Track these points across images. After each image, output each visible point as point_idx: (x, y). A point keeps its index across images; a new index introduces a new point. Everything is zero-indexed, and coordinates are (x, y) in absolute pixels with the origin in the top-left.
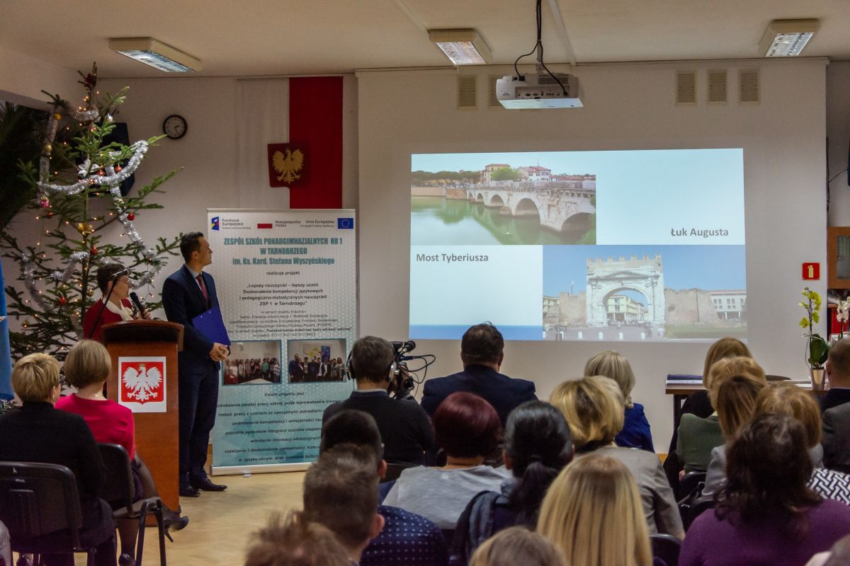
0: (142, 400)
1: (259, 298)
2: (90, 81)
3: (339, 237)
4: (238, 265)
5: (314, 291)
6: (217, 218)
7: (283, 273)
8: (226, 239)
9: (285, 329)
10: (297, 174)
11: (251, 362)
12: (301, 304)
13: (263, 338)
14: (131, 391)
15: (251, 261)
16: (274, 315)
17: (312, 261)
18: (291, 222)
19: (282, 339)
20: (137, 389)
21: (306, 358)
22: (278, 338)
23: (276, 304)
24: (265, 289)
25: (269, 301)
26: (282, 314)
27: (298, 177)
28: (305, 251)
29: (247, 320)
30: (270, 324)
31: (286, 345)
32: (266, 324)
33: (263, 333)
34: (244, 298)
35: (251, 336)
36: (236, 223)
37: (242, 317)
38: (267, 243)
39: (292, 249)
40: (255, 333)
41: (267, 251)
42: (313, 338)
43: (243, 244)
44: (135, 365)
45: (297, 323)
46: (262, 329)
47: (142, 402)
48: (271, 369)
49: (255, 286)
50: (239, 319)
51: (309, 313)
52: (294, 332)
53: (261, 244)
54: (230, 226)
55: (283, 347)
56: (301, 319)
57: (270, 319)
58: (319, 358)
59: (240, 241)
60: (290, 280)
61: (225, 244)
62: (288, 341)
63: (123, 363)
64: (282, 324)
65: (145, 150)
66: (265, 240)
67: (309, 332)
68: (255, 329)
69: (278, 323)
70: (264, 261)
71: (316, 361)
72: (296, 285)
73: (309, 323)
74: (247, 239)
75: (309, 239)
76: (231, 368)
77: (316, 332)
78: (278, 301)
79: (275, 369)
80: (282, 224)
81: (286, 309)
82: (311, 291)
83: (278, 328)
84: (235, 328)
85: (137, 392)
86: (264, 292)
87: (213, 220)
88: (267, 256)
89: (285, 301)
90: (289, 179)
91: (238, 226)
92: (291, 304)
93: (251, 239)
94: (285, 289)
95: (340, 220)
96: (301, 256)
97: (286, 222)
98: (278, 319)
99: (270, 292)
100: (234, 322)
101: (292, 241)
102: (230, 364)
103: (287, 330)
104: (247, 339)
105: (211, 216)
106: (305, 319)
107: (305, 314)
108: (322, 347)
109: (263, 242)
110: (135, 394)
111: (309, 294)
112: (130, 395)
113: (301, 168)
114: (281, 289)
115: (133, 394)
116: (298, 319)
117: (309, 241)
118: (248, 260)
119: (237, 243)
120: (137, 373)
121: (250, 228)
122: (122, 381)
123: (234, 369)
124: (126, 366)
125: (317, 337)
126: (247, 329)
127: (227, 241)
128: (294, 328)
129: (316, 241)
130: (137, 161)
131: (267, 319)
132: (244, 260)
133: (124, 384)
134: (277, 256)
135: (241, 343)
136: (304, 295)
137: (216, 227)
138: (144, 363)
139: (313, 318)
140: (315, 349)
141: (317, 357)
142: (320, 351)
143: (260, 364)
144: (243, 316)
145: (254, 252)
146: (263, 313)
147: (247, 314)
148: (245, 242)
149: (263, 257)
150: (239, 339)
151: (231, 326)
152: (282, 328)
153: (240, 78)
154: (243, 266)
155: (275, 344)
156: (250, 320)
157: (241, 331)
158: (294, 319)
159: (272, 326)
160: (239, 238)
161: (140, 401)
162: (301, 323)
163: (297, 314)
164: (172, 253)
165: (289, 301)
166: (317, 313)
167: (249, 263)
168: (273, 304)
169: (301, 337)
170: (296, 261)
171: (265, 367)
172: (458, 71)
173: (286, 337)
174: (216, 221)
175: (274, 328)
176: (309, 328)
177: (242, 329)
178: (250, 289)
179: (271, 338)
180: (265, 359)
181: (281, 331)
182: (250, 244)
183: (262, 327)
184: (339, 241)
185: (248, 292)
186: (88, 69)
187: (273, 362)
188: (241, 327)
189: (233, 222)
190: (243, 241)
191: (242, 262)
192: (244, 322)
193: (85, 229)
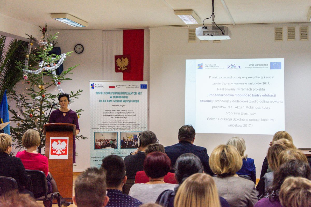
0: (59, 154)
1: (109, 115)
2: (44, 30)
3: (141, 92)
4: (101, 103)
5: (131, 113)
6: (93, 84)
7: (119, 106)
9: (119, 127)
10: (126, 67)
11: (106, 140)
12: (126, 118)
13: (111, 131)
15: (106, 101)
16: (115, 122)
17: (130, 101)
18: (122, 86)
19: (118, 132)
20: (57, 150)
21: (127, 139)
22: (117, 131)
23: (116, 118)
24: (112, 112)
25: (113, 116)
26: (118, 122)
27: (126, 68)
28: (127, 97)
29: (104, 124)
30: (114, 126)
31: (120, 134)
32: (112, 125)
33: (111, 129)
34: (103, 115)
35: (106, 130)
36: (101, 86)
38: (112, 94)
39: (122, 96)
40: (107, 129)
41: (113, 97)
42: (130, 131)
43: (103, 94)
44: (57, 141)
45: (124, 125)
46: (110, 127)
47: (59, 155)
48: (114, 143)
49: (108, 111)
50: (101, 123)
51: (129, 121)
52: (123, 129)
53: (110, 94)
54: (98, 87)
55: (118, 135)
56: (126, 124)
57: (113, 124)
58: (133, 139)
59: (102, 93)
60: (121, 108)
61: (96, 94)
62: (121, 132)
63: (52, 140)
64: (118, 125)
65: (65, 57)
66: (112, 93)
67: (129, 129)
68: (108, 127)
69: (117, 125)
70: (112, 101)
71: (131, 140)
72: (124, 111)
73: (129, 126)
75: (129, 92)
76: (98, 142)
77: (132, 129)
78: (116, 116)
79: (115, 143)
80: (119, 87)
81: (120, 120)
82: (130, 113)
83: (117, 127)
84: (100, 127)
85: (57, 151)
86: (111, 113)
87: (92, 85)
88: (113, 99)
89: (119, 116)
90: (123, 69)
92: (122, 118)
93: (106, 92)
94: (119, 112)
95: (141, 85)
96: (126, 99)
97: (120, 86)
98: (116, 124)
99: (114, 113)
100: (99, 125)
101: (122, 93)
102: (98, 141)
103: (120, 128)
104: (104, 131)
105: (91, 83)
106: (127, 124)
107: (127, 122)
108: (134, 135)
109: (111, 93)
110: (56, 152)
111: (129, 114)
112: (54, 152)
113: (127, 65)
114: (118, 112)
115: (55, 152)
116: (124, 124)
117: (129, 93)
118: (105, 100)
119: (101, 94)
120: (57, 144)
121: (106, 88)
122: (51, 147)
123: (99, 143)
124: (53, 141)
125: (132, 131)
126: (104, 127)
127: (97, 93)
128: (123, 127)
129: (132, 93)
130: (62, 61)
131: (112, 124)
133: (52, 148)
134: (116, 99)
135: (102, 133)
136: (127, 114)
137: (93, 88)
138: (60, 140)
139: (130, 124)
140: (131, 136)
141: (132, 139)
142: (133, 136)
143: (110, 141)
145: (107, 97)
146: (111, 121)
147: (104, 122)
148: (104, 93)
149: (111, 99)
150: (101, 131)
151: (98, 126)
152: (118, 127)
153: (104, 30)
154: (103, 103)
155: (115, 133)
156: (106, 124)
157: (102, 128)
158: (123, 124)
159: (114, 127)
160: (102, 92)
161: (58, 154)
162: (126, 125)
163: (124, 122)
164: (76, 97)
165: (121, 116)
166: (132, 121)
167: (105, 102)
168: (115, 117)
169: (126, 131)
170: (124, 101)
171: (111, 142)
172: (188, 27)
173: (120, 131)
174: (93, 85)
175: (115, 127)
176: (129, 127)
178: (106, 112)
179: (114, 131)
180: (111, 139)
181: (117, 128)
182: (106, 94)
183: (110, 126)
184: (141, 93)
185: (105, 113)
186: (43, 26)
187: (114, 140)
188: (102, 126)
189: (100, 86)
190: (103, 93)
191: (103, 101)
192: (103, 125)
193: (42, 88)
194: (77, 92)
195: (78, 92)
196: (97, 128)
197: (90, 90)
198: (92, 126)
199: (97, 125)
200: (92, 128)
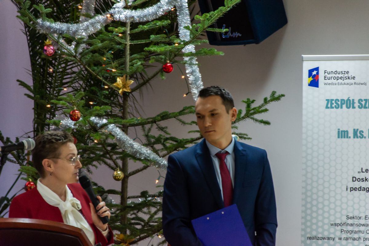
4: (346, 140)
6: (317, 69)
8: (328, 100)
15: (366, 134)
29: (356, 221)
34: (353, 189)
36: (346, 76)
37: (348, 218)
43: (354, 107)
50: (344, 219)
54: (335, 81)
59: (349, 103)
61: (327, 107)
74: (360, 101)
84: (338, 234)
87: (310, 72)
91: (347, 81)
100: (336, 225)
105: (307, 66)
118: (361, 132)
119: (344, 106)
121: (365, 84)
126: (356, 236)
127: (331, 104)
132: (355, 132)
137: (314, 83)
144: (351, 215)
147: (356, 214)
148: (356, 105)
151: (332, 230)
154: (352, 141)
156: (362, 221)
157: (347, 239)
160: (348, 99)
164: (257, 120)
167: (362, 137)
174: (315, 73)
177: (349, 235)
178: (363, 176)
182: (365, 107)
185: (359, 180)
188: (348, 232)
189: (340, 76)
190: (354, 103)
191: (351, 134)
192: (352, 225)
193: (124, 86)
194: (265, 99)
195: (269, 99)
196: (329, 239)
197: (304, 94)
198: (308, 230)
199: (326, 227)
200: (310, 238)
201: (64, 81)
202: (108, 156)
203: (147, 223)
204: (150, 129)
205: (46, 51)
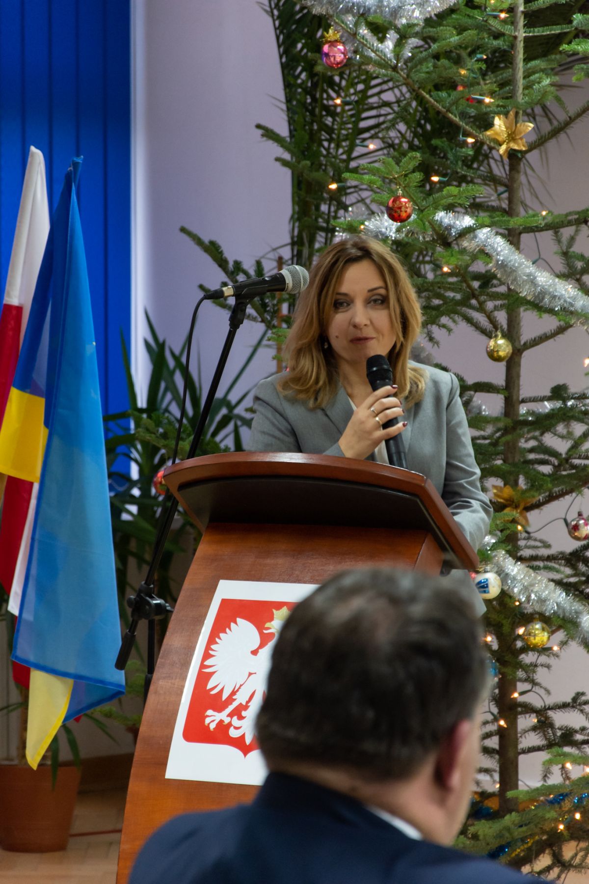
0: (248, 741)
14: (218, 703)
20: (241, 698)
44: (259, 613)
47: (245, 747)
63: (225, 603)
85: (238, 713)
110: (231, 715)
112: (213, 718)
115: (223, 716)
122: (203, 666)
124: (230, 613)
133: (203, 677)
161: (239, 743)
193: (512, 137)
201: (363, 124)
202: (474, 302)
203: (567, 460)
204: (572, 239)
205: (327, 55)
